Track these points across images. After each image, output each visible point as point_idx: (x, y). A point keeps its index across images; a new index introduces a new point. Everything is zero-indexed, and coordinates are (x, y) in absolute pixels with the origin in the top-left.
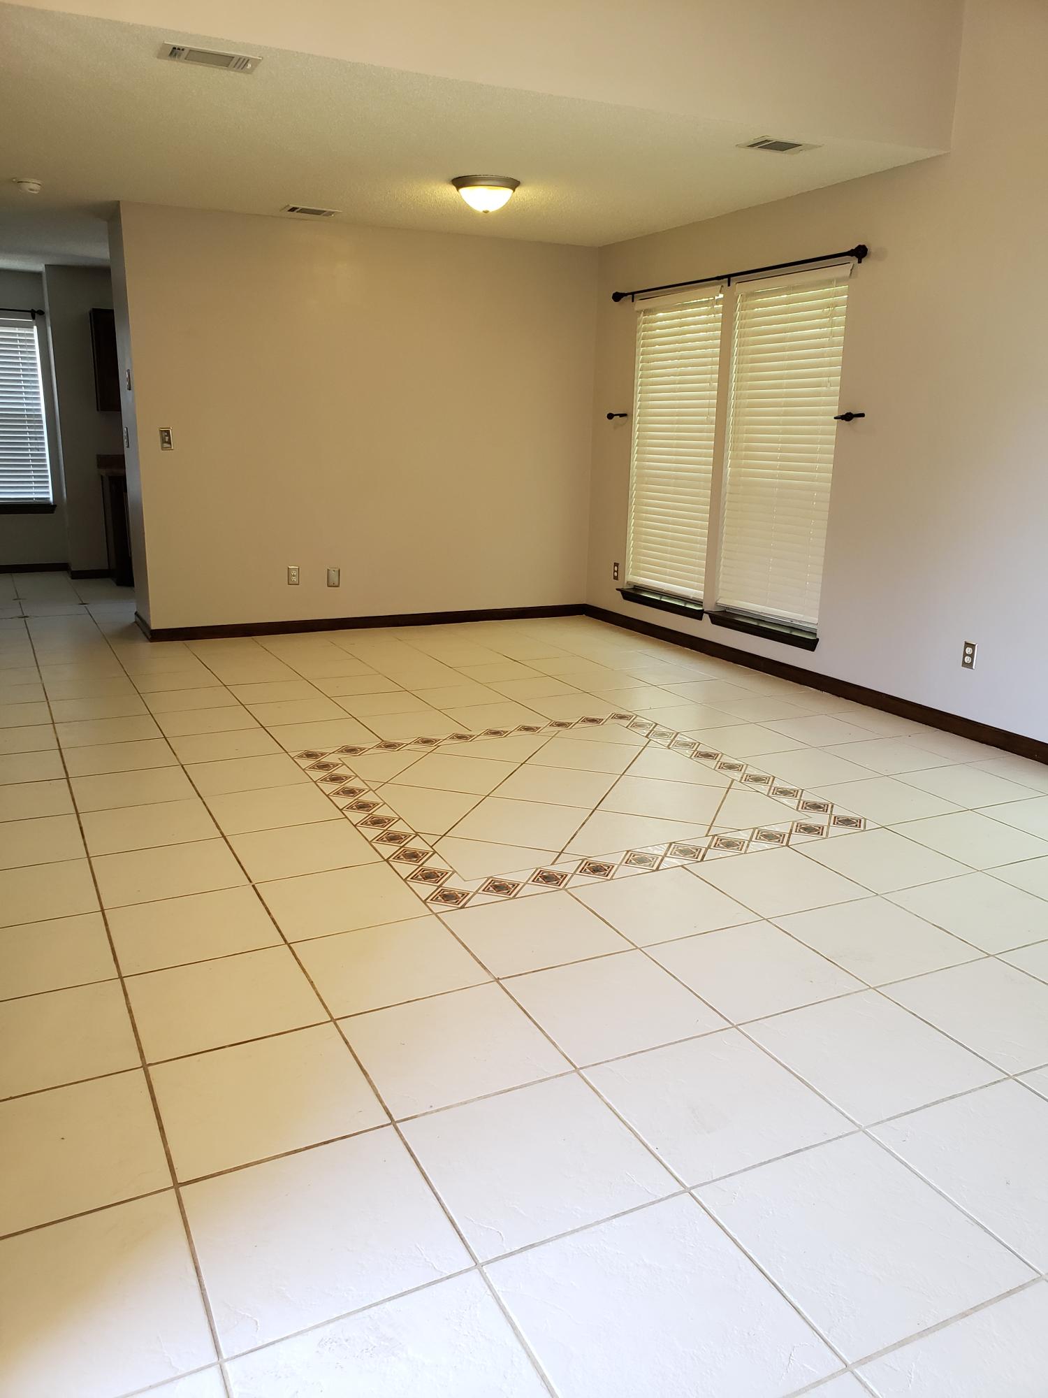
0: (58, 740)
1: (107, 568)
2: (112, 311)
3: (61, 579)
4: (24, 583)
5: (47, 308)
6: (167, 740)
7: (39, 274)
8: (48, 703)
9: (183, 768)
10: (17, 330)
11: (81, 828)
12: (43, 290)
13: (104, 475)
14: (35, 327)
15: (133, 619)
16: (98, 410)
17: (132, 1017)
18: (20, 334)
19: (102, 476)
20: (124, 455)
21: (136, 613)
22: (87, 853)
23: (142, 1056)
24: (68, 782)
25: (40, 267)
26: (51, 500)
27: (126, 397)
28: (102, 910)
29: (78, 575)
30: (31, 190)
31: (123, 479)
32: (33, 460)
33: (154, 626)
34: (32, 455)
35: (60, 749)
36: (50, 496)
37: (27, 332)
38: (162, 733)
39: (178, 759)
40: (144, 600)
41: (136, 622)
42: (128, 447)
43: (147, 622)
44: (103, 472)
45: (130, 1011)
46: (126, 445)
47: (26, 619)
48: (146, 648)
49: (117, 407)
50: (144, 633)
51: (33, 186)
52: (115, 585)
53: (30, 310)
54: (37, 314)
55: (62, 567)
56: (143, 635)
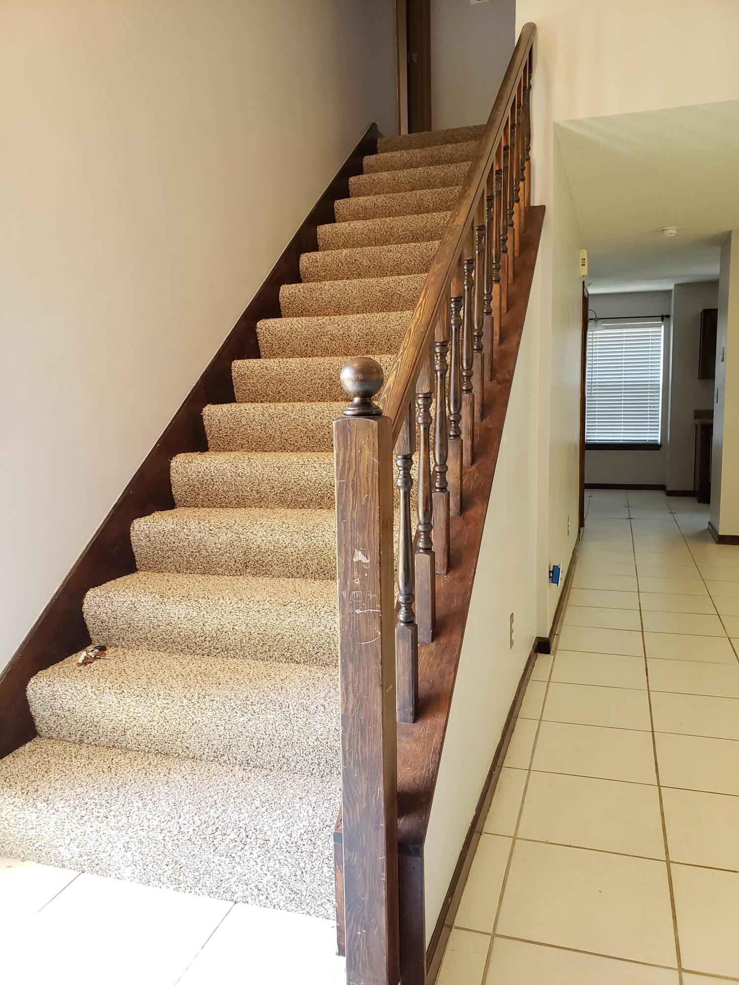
0: (640, 604)
1: (693, 490)
2: (717, 310)
3: (660, 495)
4: (633, 495)
5: (672, 314)
6: (719, 617)
7: (670, 291)
8: (637, 578)
9: (730, 640)
10: (651, 330)
11: (647, 669)
12: (671, 302)
13: (698, 424)
14: (663, 327)
15: (706, 526)
16: (699, 379)
17: (663, 819)
18: (652, 332)
19: (696, 425)
20: (713, 410)
21: (709, 523)
22: (648, 687)
23: (667, 853)
24: (643, 634)
25: (671, 287)
26: (659, 441)
27: (719, 367)
28: (653, 731)
29: (670, 494)
30: (671, 234)
31: (710, 427)
32: (650, 415)
33: (720, 533)
34: (650, 411)
35: (640, 611)
36: (659, 439)
37: (657, 330)
38: (717, 611)
39: (726, 633)
40: (716, 513)
41: (708, 529)
42: (717, 402)
43: (717, 530)
44: (698, 422)
45: (662, 814)
46: (715, 401)
47: (631, 520)
48: (713, 548)
49: (712, 376)
50: (713, 537)
51: (672, 231)
52: (697, 501)
53: (661, 315)
54: (664, 317)
55: (661, 488)
56: (712, 539)
